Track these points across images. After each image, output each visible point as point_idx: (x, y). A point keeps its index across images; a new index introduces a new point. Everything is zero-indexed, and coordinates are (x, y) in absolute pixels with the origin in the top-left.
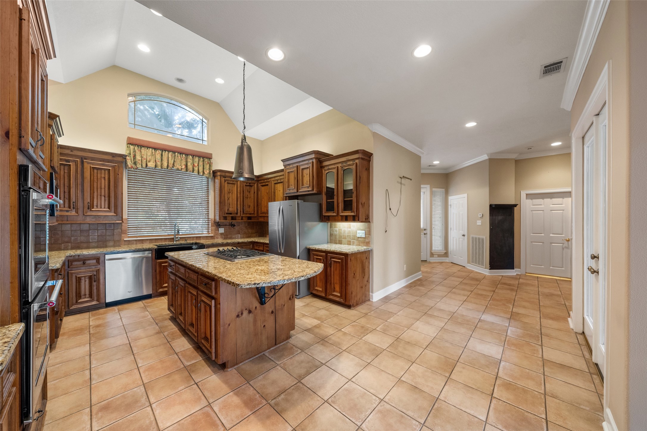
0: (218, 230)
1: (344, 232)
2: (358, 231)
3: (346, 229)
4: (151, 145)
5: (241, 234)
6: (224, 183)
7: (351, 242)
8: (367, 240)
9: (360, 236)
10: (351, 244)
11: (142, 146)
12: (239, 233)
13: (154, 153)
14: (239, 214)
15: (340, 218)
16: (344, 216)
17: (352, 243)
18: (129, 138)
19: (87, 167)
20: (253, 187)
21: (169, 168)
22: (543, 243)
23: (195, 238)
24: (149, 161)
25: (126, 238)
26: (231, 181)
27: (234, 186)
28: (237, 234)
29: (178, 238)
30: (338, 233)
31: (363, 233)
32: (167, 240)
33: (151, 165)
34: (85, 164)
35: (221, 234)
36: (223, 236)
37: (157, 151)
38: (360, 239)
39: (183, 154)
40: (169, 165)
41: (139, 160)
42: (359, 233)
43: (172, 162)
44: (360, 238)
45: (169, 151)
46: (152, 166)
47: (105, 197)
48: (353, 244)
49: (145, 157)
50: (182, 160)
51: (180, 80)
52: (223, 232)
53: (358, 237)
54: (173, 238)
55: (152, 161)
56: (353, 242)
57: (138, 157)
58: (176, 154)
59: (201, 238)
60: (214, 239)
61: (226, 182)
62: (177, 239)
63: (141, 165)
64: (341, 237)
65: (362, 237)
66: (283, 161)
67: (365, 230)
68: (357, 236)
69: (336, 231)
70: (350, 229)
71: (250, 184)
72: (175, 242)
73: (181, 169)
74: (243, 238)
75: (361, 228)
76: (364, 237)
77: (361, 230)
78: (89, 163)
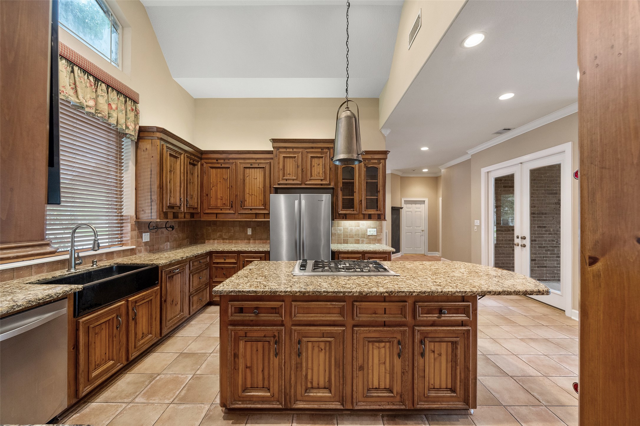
0: (142, 237)
1: (351, 231)
2: (369, 230)
3: (353, 228)
7: (360, 240)
8: (378, 238)
9: (371, 234)
10: (360, 243)
15: (361, 216)
16: (366, 214)
17: (360, 242)
22: (411, 233)
26: (174, 152)
27: (177, 162)
28: (166, 242)
29: (78, 258)
30: (342, 232)
31: (375, 231)
35: (146, 243)
36: (148, 247)
38: (370, 237)
42: (370, 231)
44: (371, 236)
48: (363, 243)
52: (149, 240)
53: (369, 236)
56: (362, 240)
59: (115, 255)
60: (136, 254)
62: (77, 262)
64: (347, 236)
65: (373, 234)
66: (274, 141)
67: (376, 228)
68: (367, 234)
69: (340, 230)
70: (358, 228)
75: (372, 226)
76: (376, 234)
77: (372, 228)
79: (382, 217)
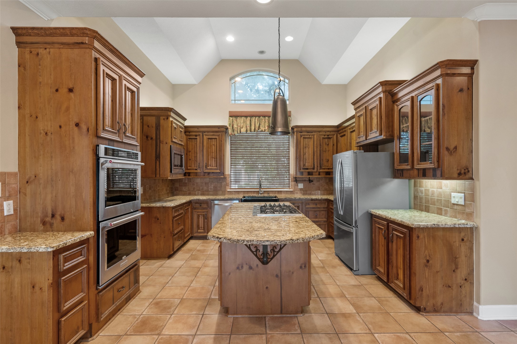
0: (298, 186)
1: (432, 194)
2: (453, 194)
3: (435, 190)
4: (243, 114)
5: (321, 191)
6: (300, 138)
7: (443, 210)
8: (468, 210)
9: (456, 203)
10: (443, 214)
11: (238, 116)
12: (319, 190)
13: (245, 121)
14: (316, 169)
15: (416, 172)
16: (421, 169)
17: (443, 212)
18: (230, 112)
19: (205, 137)
20: (332, 139)
21: (256, 131)
23: (277, 192)
24: (242, 128)
25: (228, 189)
26: (307, 135)
27: (311, 140)
28: (317, 190)
29: (262, 191)
30: (424, 194)
31: (461, 198)
32: (255, 193)
33: (243, 130)
34: (204, 136)
35: (301, 189)
36: (302, 192)
37: (248, 118)
38: (456, 207)
39: (266, 116)
40: (256, 128)
41: (236, 128)
42: (454, 197)
43: (258, 125)
44: (457, 205)
45: (255, 116)
46: (244, 131)
47: (214, 158)
48: (446, 215)
49: (239, 125)
50: (265, 122)
51: (262, 52)
52: (303, 188)
53: (454, 204)
54: (259, 191)
55: (244, 127)
56: (445, 210)
57: (235, 126)
58: (261, 117)
59: (282, 193)
60: (294, 194)
61: (302, 137)
62: (261, 192)
63: (237, 132)
64: (429, 201)
65: (459, 203)
66: (354, 103)
67: (465, 193)
68: (451, 202)
69: (422, 192)
70: (440, 190)
71: (328, 136)
72: (260, 195)
73: (265, 130)
74: (324, 195)
75: (458, 189)
76: (463, 203)
77: (459, 192)
78: (206, 135)
79: (438, 173)
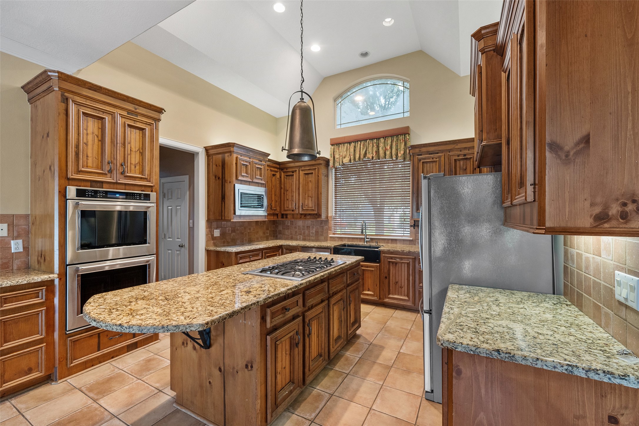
1: (587, 267)
2: (617, 272)
4: (346, 140)
6: (418, 164)
7: (602, 311)
10: (603, 324)
11: (340, 144)
13: (348, 148)
17: (603, 320)
18: (331, 140)
19: (302, 173)
20: (471, 160)
21: (361, 160)
23: (390, 241)
24: (345, 158)
25: (331, 234)
26: (429, 158)
27: (436, 165)
29: (368, 238)
30: (575, 266)
31: (632, 288)
33: (346, 160)
34: (301, 171)
37: (352, 144)
39: (374, 139)
40: (361, 156)
41: (337, 158)
42: (620, 283)
43: (364, 152)
45: (361, 141)
46: (347, 162)
47: (311, 198)
49: (341, 154)
50: (373, 146)
51: (365, 55)
55: (348, 156)
56: (607, 314)
57: (337, 156)
58: (368, 141)
59: (398, 242)
61: (422, 161)
62: (367, 240)
63: (339, 163)
71: (465, 155)
72: (365, 243)
73: (373, 157)
77: (629, 272)
78: (302, 170)
